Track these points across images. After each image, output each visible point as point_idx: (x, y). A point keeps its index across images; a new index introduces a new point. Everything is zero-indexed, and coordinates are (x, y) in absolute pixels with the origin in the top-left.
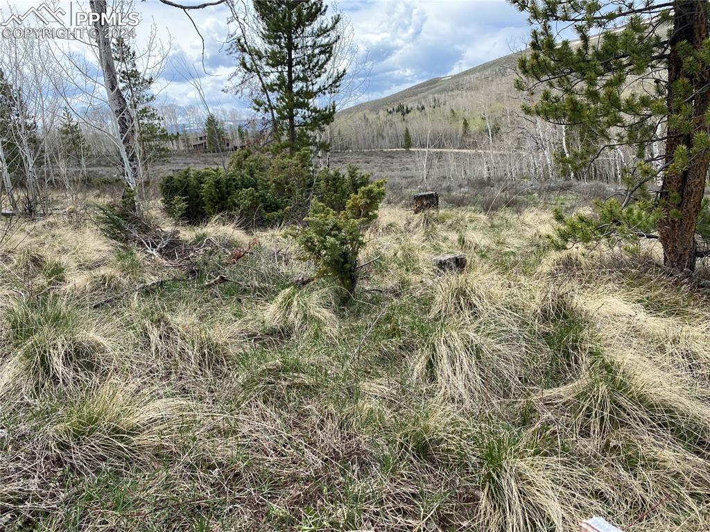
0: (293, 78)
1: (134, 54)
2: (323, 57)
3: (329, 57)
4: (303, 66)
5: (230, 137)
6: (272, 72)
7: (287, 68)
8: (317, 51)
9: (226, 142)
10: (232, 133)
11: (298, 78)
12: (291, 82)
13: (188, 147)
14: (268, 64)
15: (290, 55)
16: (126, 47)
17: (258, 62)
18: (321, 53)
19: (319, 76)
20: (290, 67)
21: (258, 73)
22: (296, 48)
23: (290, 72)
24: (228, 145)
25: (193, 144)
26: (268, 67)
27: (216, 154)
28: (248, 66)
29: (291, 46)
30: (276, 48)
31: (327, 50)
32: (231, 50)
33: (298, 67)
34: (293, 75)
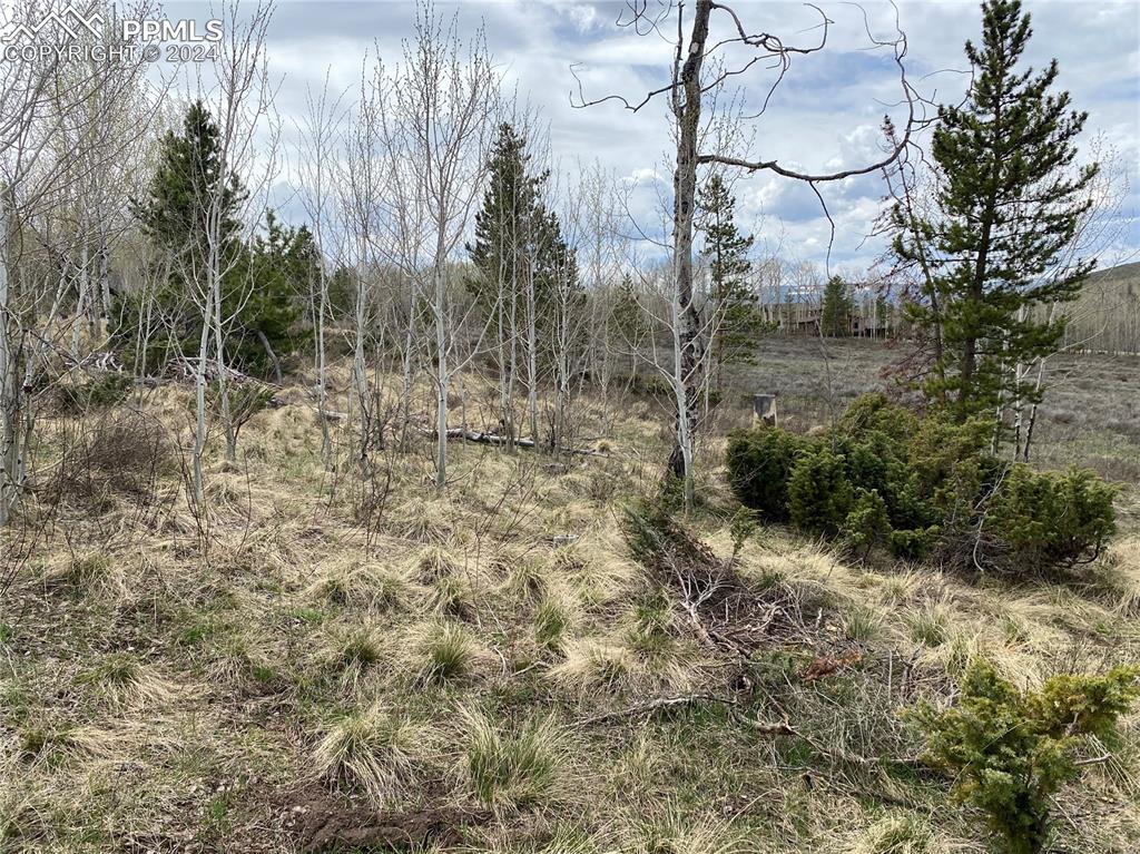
0: (986, 271)
1: (732, 202)
2: (1055, 237)
3: (1067, 237)
4: (1010, 252)
5: (861, 313)
6: (947, 261)
7: (977, 254)
8: (1041, 227)
9: (853, 321)
10: (866, 308)
11: (996, 273)
12: (981, 277)
13: (791, 324)
14: (942, 247)
15: (986, 231)
16: (724, 190)
17: (925, 244)
18: (1050, 230)
19: (1041, 270)
20: (983, 252)
21: (922, 261)
22: (1000, 222)
23: (982, 261)
24: (856, 326)
25: (799, 321)
26: (941, 252)
27: (833, 339)
28: (907, 247)
29: (991, 217)
30: (962, 221)
31: (1065, 226)
32: (882, 220)
33: (999, 253)
34: (987, 267)
